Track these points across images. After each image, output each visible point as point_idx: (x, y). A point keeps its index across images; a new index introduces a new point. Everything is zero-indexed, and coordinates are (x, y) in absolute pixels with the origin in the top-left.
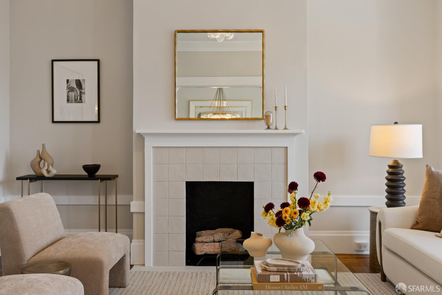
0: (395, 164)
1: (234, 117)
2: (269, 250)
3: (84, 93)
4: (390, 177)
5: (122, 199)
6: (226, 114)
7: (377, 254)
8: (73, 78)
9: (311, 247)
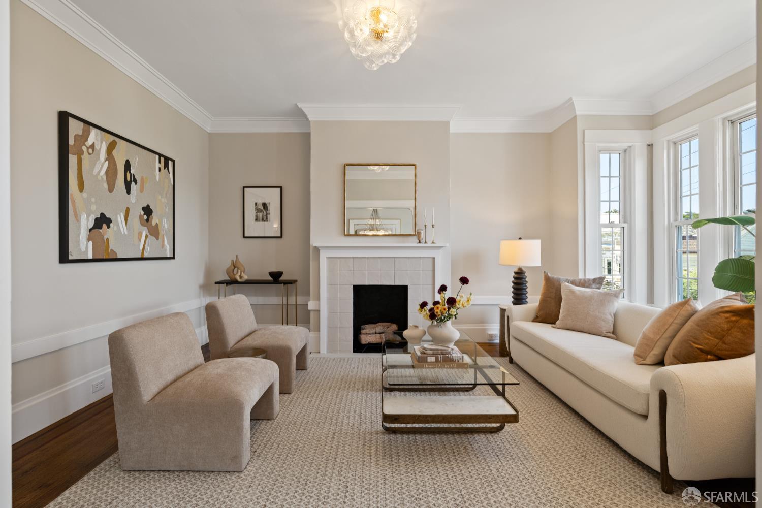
0: (519, 271)
1: (387, 233)
2: (424, 338)
3: (270, 214)
4: (515, 281)
5: (300, 300)
6: (380, 230)
7: (505, 342)
8: (260, 202)
9: (457, 335)
